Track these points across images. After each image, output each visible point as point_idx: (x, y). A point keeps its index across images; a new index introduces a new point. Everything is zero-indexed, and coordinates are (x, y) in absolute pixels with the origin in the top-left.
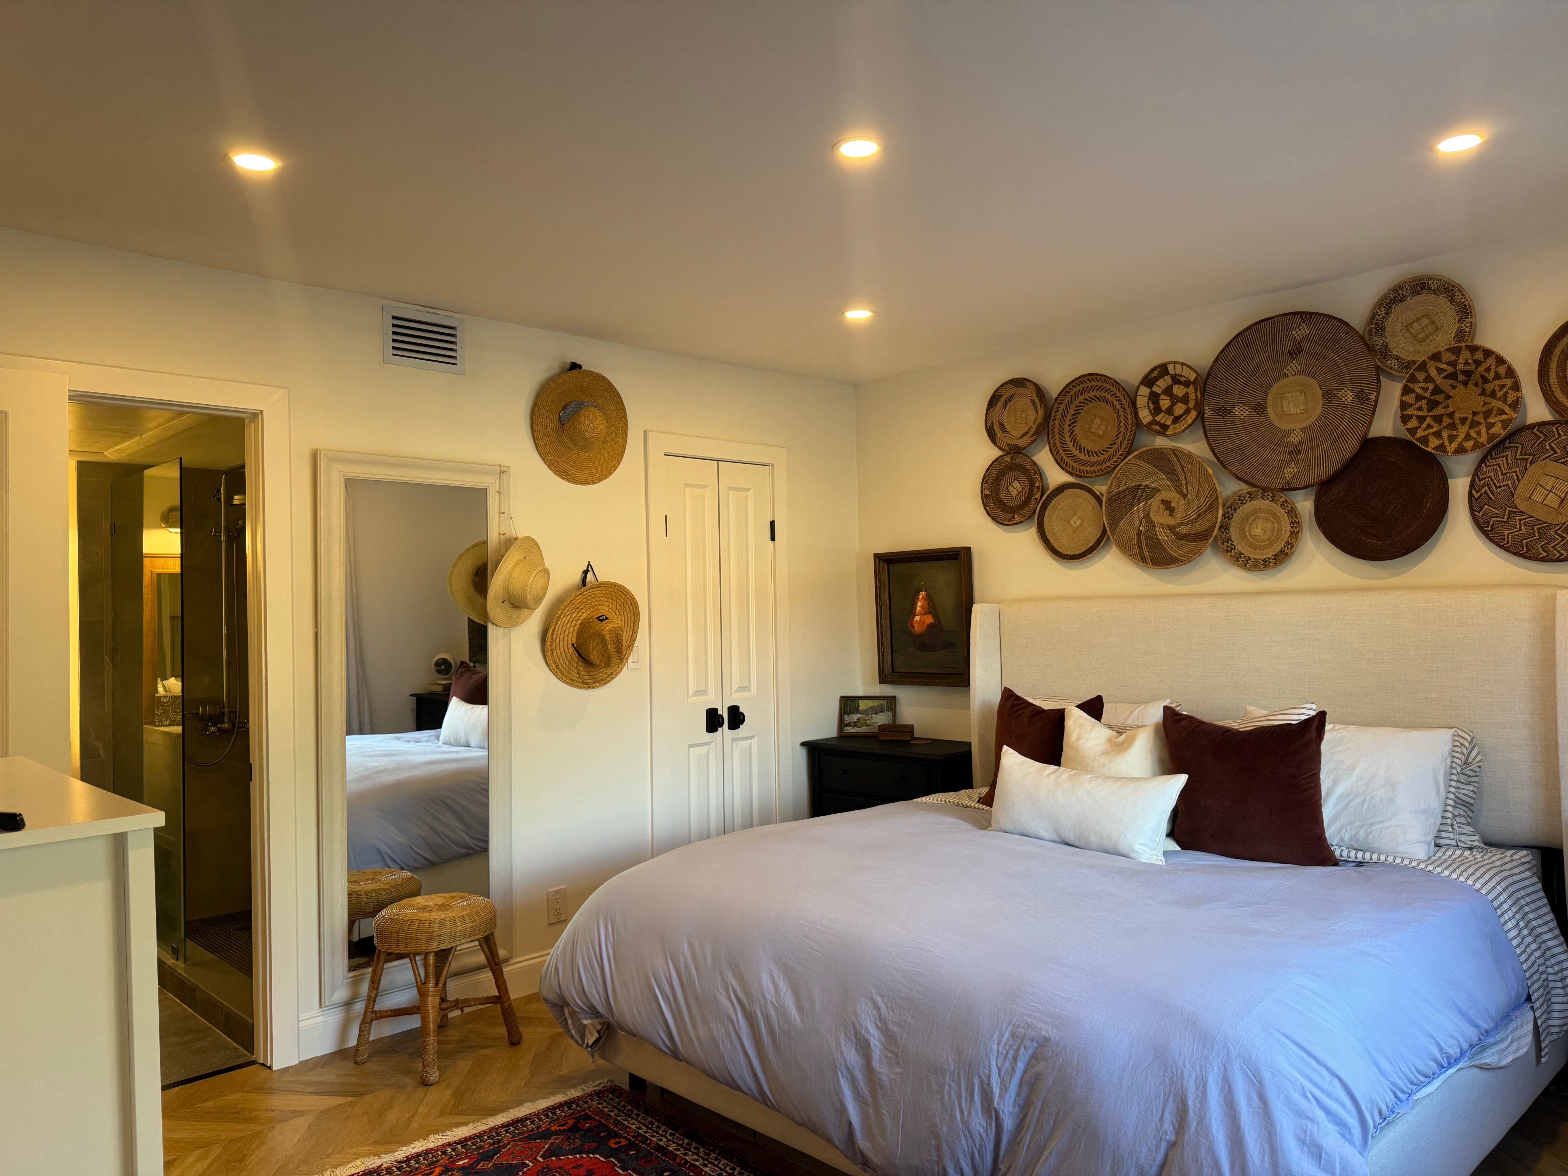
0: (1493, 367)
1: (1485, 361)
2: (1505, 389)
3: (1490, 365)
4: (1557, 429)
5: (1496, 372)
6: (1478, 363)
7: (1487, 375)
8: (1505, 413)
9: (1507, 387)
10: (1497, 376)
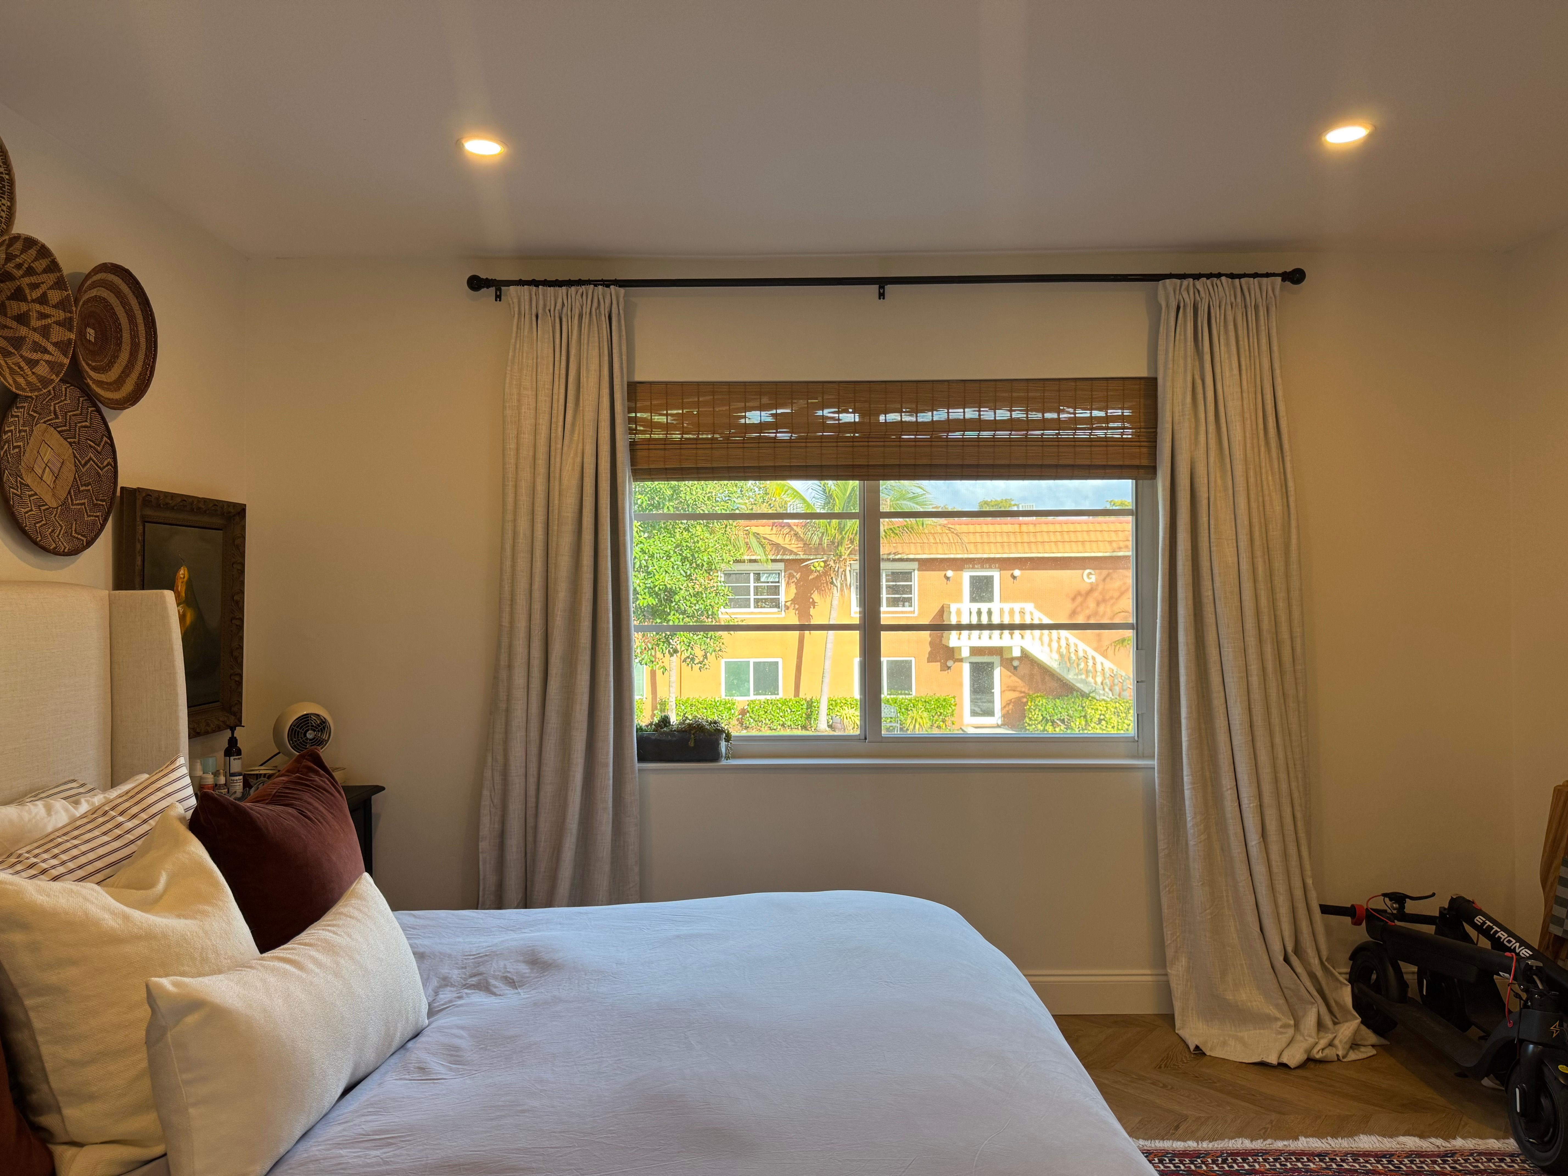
0: (44, 287)
1: (41, 273)
2: (49, 321)
3: (43, 283)
4: (66, 388)
5: (44, 294)
6: (30, 271)
7: (27, 291)
8: (45, 351)
9: (53, 319)
10: (43, 300)
